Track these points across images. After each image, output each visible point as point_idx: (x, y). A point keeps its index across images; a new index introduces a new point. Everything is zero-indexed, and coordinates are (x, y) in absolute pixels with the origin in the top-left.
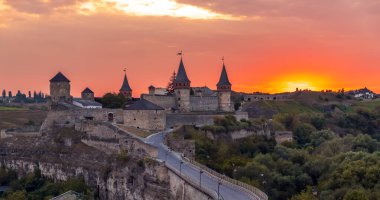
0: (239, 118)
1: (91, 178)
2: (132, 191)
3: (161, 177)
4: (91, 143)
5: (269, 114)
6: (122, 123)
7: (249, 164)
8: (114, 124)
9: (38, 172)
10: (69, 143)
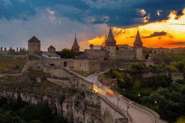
0: (147, 65)
1: (52, 103)
2: (78, 111)
3: (95, 102)
4: (52, 80)
5: (168, 61)
6: (73, 68)
8: (67, 68)
9: (19, 98)
10: (39, 80)
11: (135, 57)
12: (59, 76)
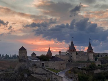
0: (97, 64)
6: (48, 67)
8: (44, 67)
10: (26, 76)
11: (88, 60)
12: (39, 73)
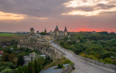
0: (69, 37)
1: (38, 49)
2: (47, 52)
3: (53, 49)
7: (71, 46)
9: (28, 48)
10: (34, 42)
11: (65, 35)
12: (40, 41)
